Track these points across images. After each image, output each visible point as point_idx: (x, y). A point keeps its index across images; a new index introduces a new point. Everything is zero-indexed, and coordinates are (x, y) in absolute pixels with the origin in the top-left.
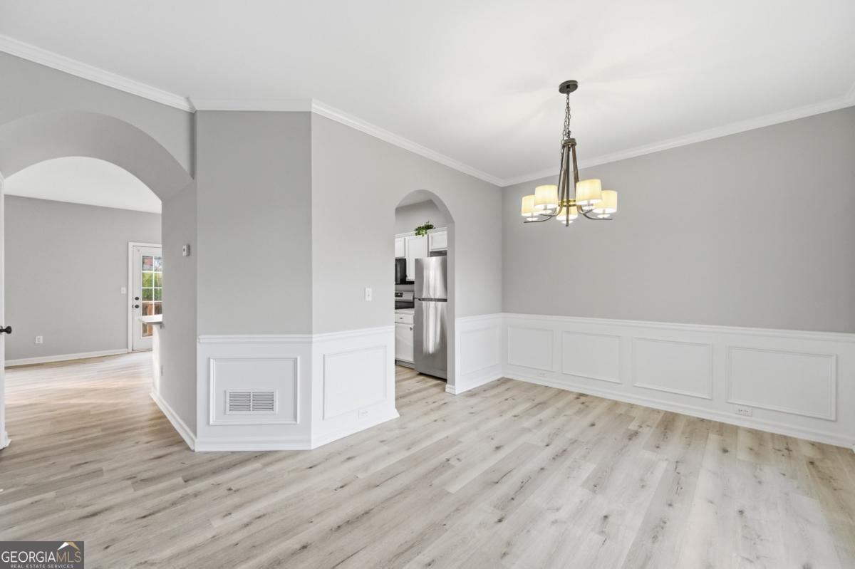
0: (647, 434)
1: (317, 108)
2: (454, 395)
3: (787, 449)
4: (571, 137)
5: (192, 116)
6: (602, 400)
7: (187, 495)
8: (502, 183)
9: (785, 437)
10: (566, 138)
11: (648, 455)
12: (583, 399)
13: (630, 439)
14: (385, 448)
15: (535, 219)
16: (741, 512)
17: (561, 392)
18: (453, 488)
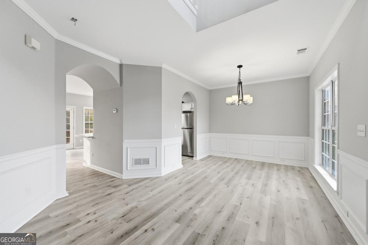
0: (258, 167)
1: (164, 66)
2: (197, 160)
3: (293, 169)
4: (241, 81)
5: (121, 66)
6: (243, 160)
7: (133, 188)
8: (210, 88)
9: (293, 166)
10: (239, 81)
11: (260, 172)
12: (237, 160)
13: (254, 169)
14: (184, 175)
15: (230, 104)
16: (284, 181)
17: (230, 159)
18: (212, 182)
